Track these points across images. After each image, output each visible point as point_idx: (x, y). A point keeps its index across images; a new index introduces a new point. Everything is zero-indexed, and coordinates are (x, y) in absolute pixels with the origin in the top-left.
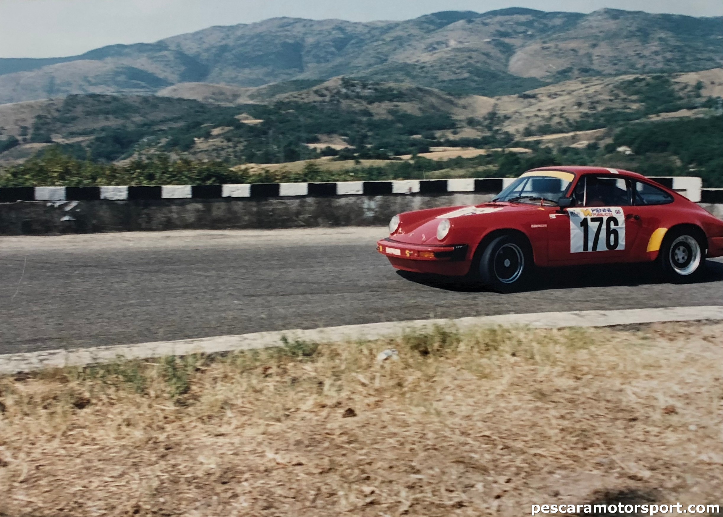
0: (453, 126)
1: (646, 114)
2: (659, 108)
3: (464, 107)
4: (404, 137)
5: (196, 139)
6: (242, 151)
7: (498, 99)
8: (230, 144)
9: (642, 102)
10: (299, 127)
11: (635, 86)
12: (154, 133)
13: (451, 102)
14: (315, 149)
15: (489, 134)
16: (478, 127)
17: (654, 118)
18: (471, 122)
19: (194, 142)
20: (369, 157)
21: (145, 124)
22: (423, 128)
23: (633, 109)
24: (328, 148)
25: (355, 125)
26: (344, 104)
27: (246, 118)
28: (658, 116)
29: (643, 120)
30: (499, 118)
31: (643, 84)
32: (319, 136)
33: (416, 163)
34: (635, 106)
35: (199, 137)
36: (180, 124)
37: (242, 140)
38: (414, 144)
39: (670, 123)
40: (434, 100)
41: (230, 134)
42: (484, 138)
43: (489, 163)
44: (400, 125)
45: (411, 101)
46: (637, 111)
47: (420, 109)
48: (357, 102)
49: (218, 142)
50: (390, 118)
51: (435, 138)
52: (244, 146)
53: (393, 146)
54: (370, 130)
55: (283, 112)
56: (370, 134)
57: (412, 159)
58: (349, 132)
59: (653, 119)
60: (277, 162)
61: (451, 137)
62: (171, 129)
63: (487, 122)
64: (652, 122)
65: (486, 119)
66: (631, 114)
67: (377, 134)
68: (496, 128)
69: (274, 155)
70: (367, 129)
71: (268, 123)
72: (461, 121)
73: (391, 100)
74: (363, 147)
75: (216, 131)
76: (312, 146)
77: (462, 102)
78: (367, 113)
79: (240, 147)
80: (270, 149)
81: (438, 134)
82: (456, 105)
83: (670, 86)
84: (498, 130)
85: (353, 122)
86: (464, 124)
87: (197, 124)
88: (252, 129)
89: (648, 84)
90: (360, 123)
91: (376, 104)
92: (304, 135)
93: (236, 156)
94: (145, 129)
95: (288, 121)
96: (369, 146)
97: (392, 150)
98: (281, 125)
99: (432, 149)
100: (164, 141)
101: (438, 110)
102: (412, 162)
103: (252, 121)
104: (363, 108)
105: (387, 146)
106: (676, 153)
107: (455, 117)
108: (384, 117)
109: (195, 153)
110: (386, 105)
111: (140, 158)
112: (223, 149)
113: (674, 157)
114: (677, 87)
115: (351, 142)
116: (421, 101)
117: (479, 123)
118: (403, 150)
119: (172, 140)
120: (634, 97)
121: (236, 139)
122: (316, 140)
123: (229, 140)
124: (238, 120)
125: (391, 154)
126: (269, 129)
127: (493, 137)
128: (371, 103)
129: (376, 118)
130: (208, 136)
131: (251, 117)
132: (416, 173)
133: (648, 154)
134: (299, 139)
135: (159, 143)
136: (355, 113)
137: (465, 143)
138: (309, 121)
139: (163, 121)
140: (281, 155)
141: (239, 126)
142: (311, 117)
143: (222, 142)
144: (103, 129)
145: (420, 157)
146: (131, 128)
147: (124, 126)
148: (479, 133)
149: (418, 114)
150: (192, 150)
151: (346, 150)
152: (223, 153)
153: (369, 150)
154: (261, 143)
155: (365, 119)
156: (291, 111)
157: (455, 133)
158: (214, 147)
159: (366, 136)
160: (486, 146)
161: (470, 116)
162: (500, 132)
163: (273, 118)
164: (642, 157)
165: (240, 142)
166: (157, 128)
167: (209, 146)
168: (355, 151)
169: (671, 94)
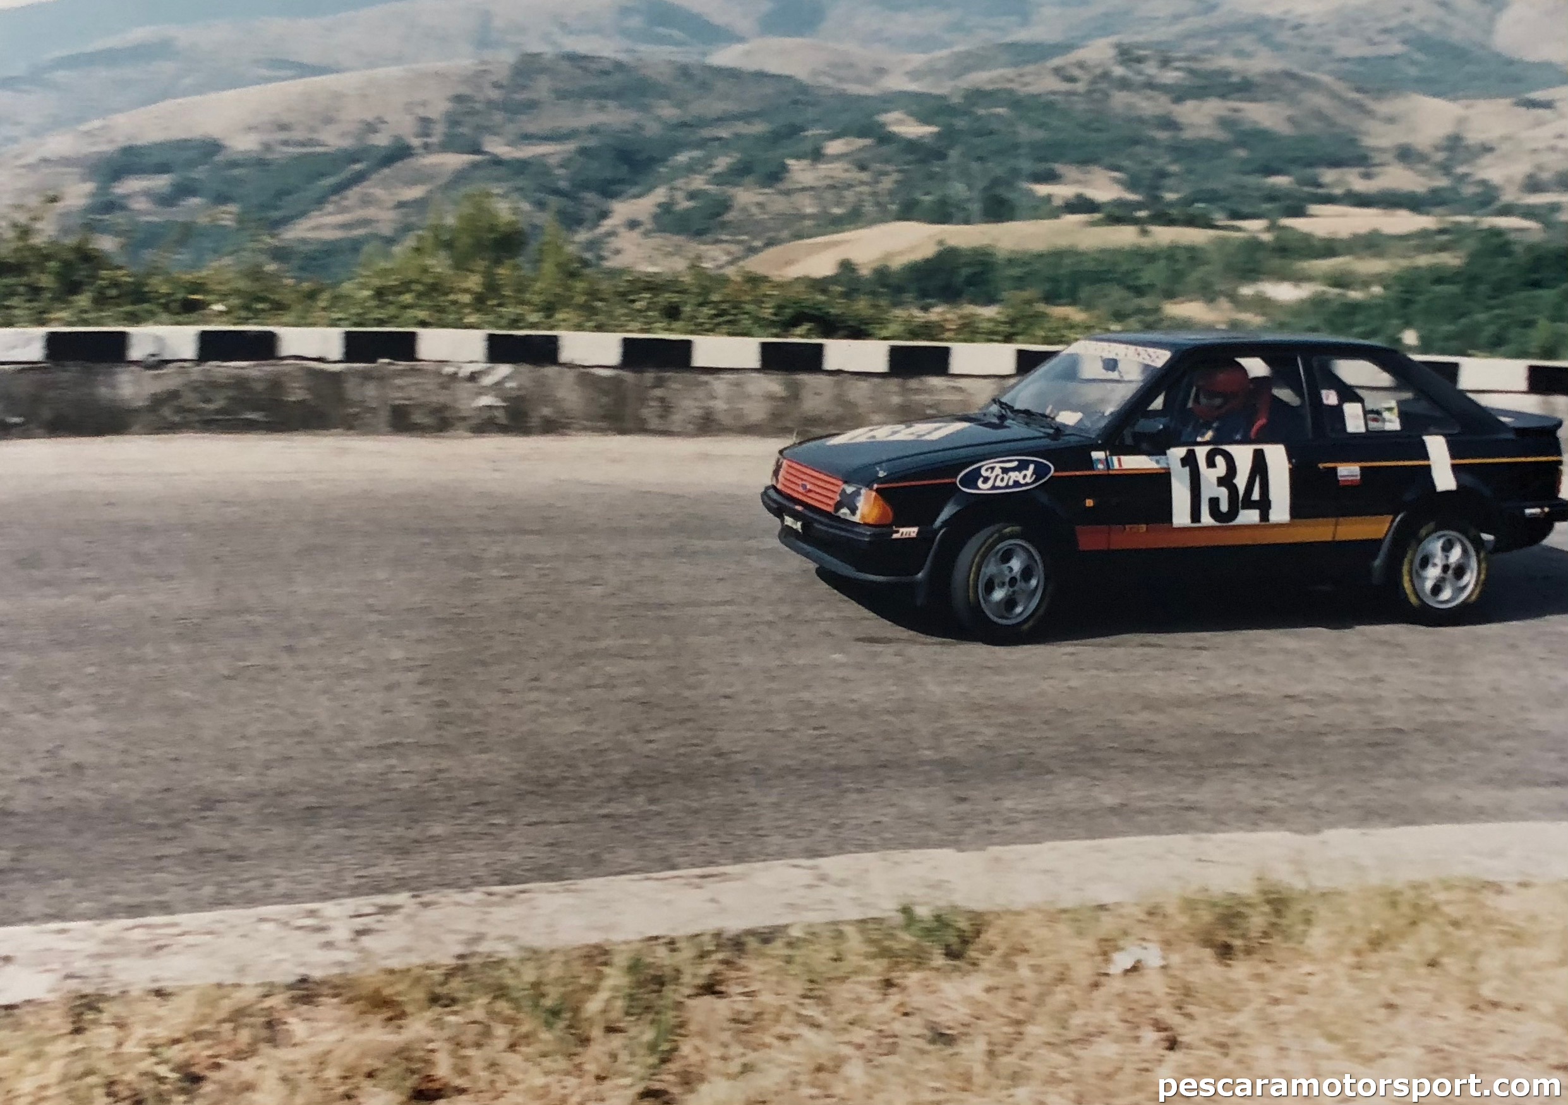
0: (1362, 160)
3: (1391, 120)
4: (1253, 180)
5: (790, 162)
6: (891, 193)
7: (1467, 107)
8: (864, 176)
10: (1016, 146)
12: (702, 144)
13: (1360, 108)
14: (1049, 198)
15: (1443, 182)
16: (1423, 167)
18: (1406, 155)
19: (784, 168)
20: (1171, 222)
21: (684, 125)
22: (1294, 161)
24: (1079, 197)
25: (1140, 149)
26: (1120, 99)
27: (900, 122)
30: (1467, 147)
32: (1059, 168)
33: (1277, 239)
35: (798, 157)
36: (759, 128)
37: (889, 168)
38: (1272, 196)
40: (1319, 100)
41: (863, 155)
42: (1434, 191)
43: (1442, 248)
44: (1242, 153)
45: (1271, 99)
47: (1290, 119)
48: (1149, 98)
49: (838, 170)
50: (1221, 135)
51: (1320, 186)
52: (896, 182)
53: (1225, 198)
54: (1175, 161)
55: (981, 112)
56: (1174, 168)
57: (1268, 229)
58: (1126, 163)
60: (967, 222)
61: (1360, 185)
62: (738, 136)
63: (1440, 156)
65: (1437, 148)
67: (1190, 171)
68: (1461, 170)
69: (960, 206)
70: (1167, 158)
71: (949, 136)
72: (1382, 150)
73: (1223, 96)
74: (1157, 199)
75: (834, 147)
76: (1042, 190)
77: (1383, 108)
78: (1169, 123)
79: (887, 183)
80: (951, 192)
81: (1328, 176)
82: (1370, 113)
84: (1466, 175)
85: (1136, 141)
86: (1388, 157)
87: (793, 131)
88: (912, 146)
90: (1152, 143)
91: (1190, 105)
92: (1026, 165)
93: (878, 204)
94: (680, 134)
95: (991, 133)
96: (1170, 196)
97: (1223, 209)
98: (978, 141)
99: (1314, 208)
100: (722, 163)
101: (1333, 124)
102: (1267, 237)
103: (913, 130)
104: (1159, 111)
105: (1213, 197)
107: (1369, 142)
108: (1205, 133)
109: (788, 193)
110: (1214, 107)
111: (672, 197)
112: (850, 186)
115: (1132, 184)
116: (1292, 99)
117: (1423, 158)
118: (1246, 209)
119: (740, 161)
121: (878, 166)
122: (1051, 177)
123: (863, 168)
124: (882, 125)
125: (1220, 218)
126: (951, 146)
127: (1453, 189)
128: (1179, 99)
129: (1187, 135)
130: (817, 155)
131: (910, 120)
132: (1276, 262)
134: (1016, 173)
135: (711, 166)
136: (1141, 120)
137: (1390, 201)
138: (1040, 135)
139: (721, 120)
140: (976, 207)
141: (886, 138)
142: (1041, 125)
143: (847, 171)
144: (593, 131)
145: (1285, 228)
146: (652, 129)
147: (638, 127)
148: (1422, 180)
149: (1284, 129)
150: (781, 186)
151: (1119, 203)
152: (850, 196)
153: (1171, 204)
154: (931, 176)
155: (1162, 135)
156: (1000, 110)
157: (1367, 176)
158: (829, 182)
159: (1162, 174)
160: (1439, 210)
161: (1403, 139)
162: (1470, 179)
163: (961, 123)
165: (886, 174)
166: (706, 133)
167: (818, 179)
168: (1139, 206)
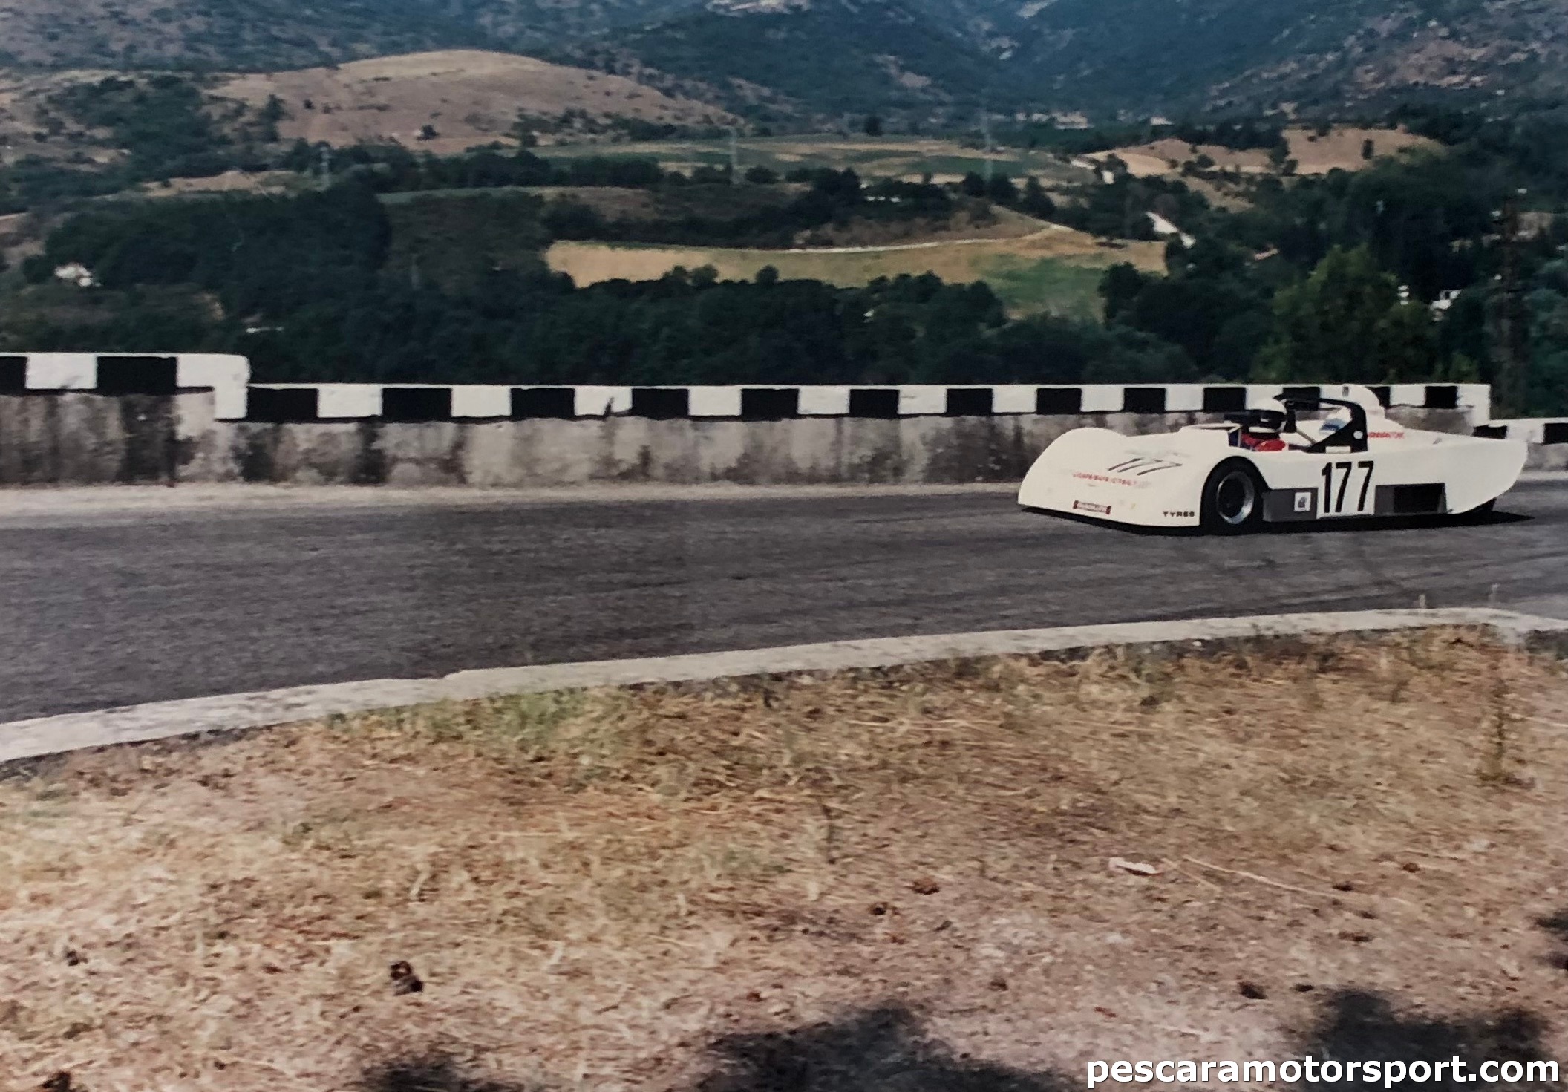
1: (134, 180)
2: (169, 164)
9: (124, 146)
11: (105, 102)
17: (156, 191)
23: (102, 165)
28: (167, 185)
29: (128, 195)
31: (126, 96)
34: (103, 157)
39: (196, 205)
46: (111, 170)
59: (151, 195)
64: (150, 202)
66: (97, 176)
83: (198, 107)
89: (141, 99)
106: (210, 286)
113: (208, 297)
114: (216, 112)
120: (101, 133)
133: (139, 286)
164: (121, 295)
169: (200, 128)
